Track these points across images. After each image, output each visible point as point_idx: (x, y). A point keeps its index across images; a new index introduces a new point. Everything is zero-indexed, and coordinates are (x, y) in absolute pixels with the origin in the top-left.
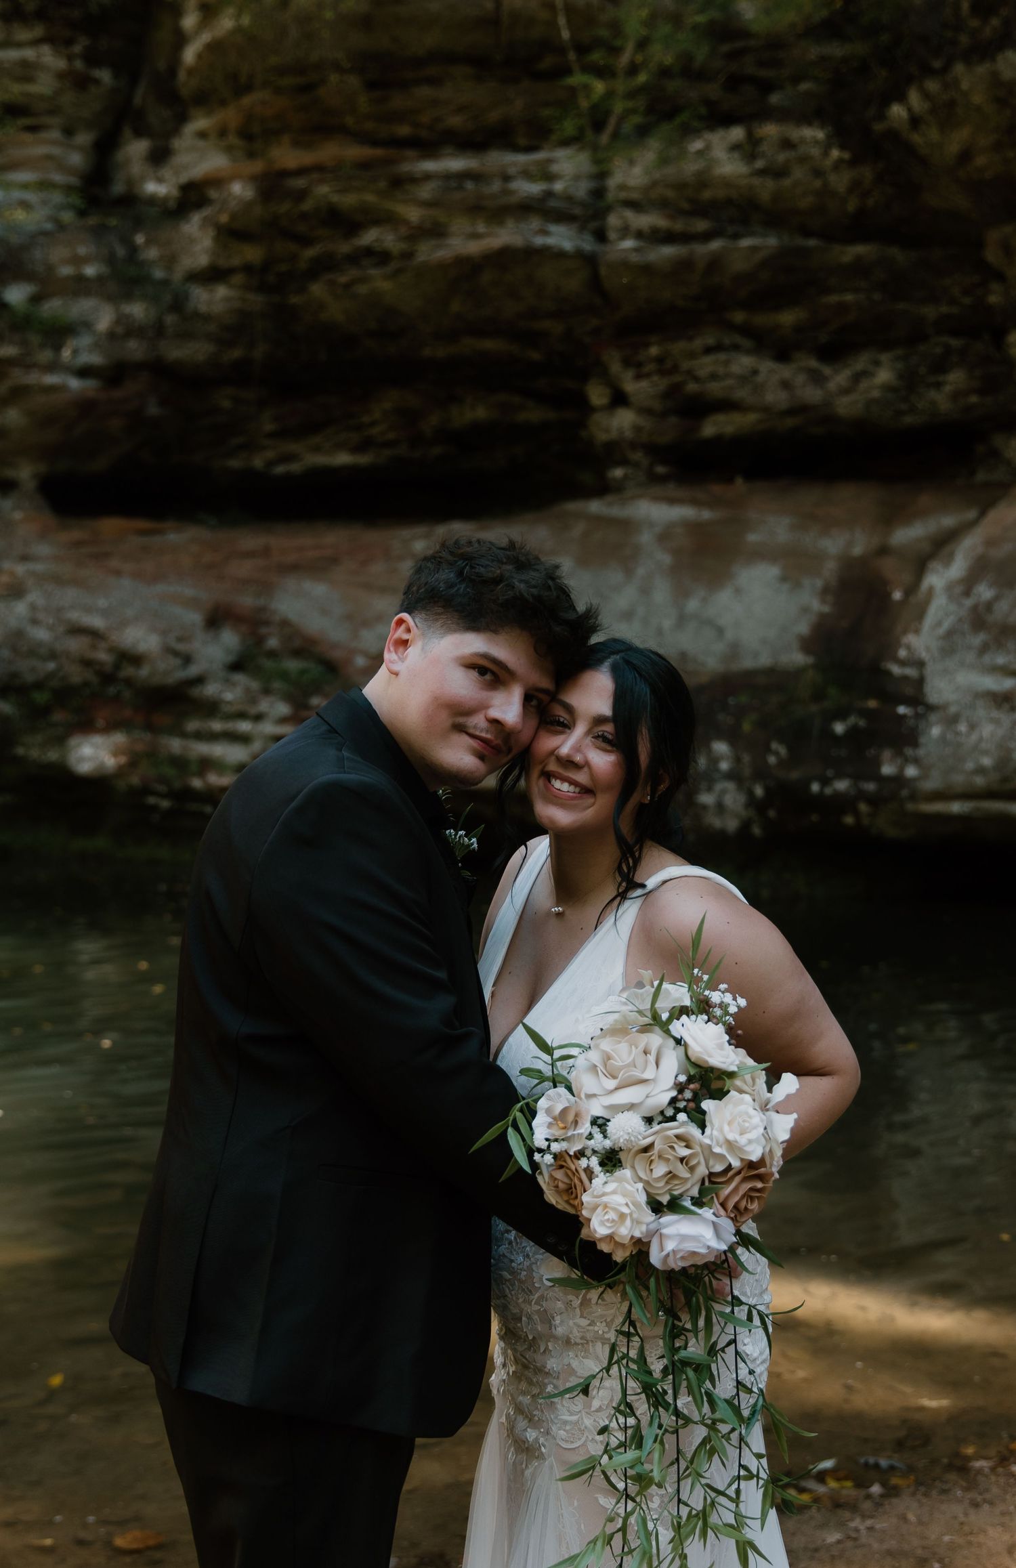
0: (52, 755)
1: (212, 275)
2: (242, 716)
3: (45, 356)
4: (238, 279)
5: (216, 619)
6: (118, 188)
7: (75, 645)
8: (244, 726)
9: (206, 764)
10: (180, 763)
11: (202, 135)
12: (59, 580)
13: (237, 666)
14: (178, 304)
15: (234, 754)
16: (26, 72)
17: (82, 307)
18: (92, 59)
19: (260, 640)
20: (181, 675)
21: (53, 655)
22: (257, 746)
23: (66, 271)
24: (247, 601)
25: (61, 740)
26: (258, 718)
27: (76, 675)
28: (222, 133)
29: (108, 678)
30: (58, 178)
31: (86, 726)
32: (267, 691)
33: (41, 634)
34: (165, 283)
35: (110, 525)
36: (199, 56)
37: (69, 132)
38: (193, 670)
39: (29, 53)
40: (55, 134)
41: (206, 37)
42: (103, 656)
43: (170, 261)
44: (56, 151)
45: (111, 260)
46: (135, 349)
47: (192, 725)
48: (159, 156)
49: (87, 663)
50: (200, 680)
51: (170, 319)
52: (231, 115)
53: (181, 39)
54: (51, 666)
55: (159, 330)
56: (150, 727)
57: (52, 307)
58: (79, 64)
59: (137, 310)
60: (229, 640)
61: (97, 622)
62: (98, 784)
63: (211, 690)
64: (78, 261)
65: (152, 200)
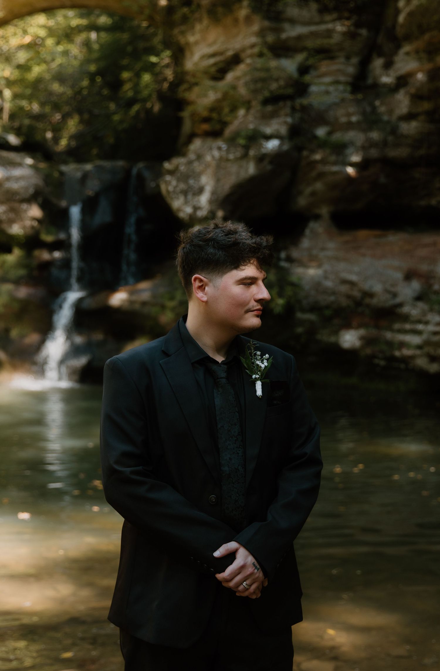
0: (333, 339)
1: (410, 117)
2: (419, 322)
3: (333, 158)
4: (422, 118)
5: (409, 276)
6: (370, 81)
7: (344, 289)
8: (420, 327)
9: (402, 345)
10: (390, 344)
11: (407, 54)
12: (337, 259)
13: (419, 298)
14: (394, 131)
15: (416, 340)
16: (329, 33)
17: (351, 135)
18: (358, 25)
19: (430, 286)
20: (391, 302)
21: (334, 293)
22: (425, 337)
23: (344, 120)
24: (424, 267)
25: (336, 332)
26: (427, 323)
27: (344, 302)
28: (417, 52)
29: (358, 303)
30: (342, 78)
31: (348, 326)
32: (431, 310)
33: (329, 284)
34: (388, 122)
35: (362, 234)
36: (405, 19)
37: (348, 58)
38: (398, 300)
39: (330, 26)
40: (342, 60)
41: (407, 10)
42: (356, 294)
43: (390, 112)
44: (341, 67)
45: (364, 113)
46: (374, 153)
47: (397, 326)
48: (388, 65)
49: (349, 297)
50: (401, 305)
51: (390, 138)
52: (419, 44)
53: (398, 12)
54: (332, 298)
55: (385, 143)
56: (377, 327)
57: (337, 136)
58: (352, 28)
59: (375, 135)
60: (416, 285)
61: (354, 278)
62: (352, 353)
63: (406, 309)
64: (349, 115)
65: (385, 85)
